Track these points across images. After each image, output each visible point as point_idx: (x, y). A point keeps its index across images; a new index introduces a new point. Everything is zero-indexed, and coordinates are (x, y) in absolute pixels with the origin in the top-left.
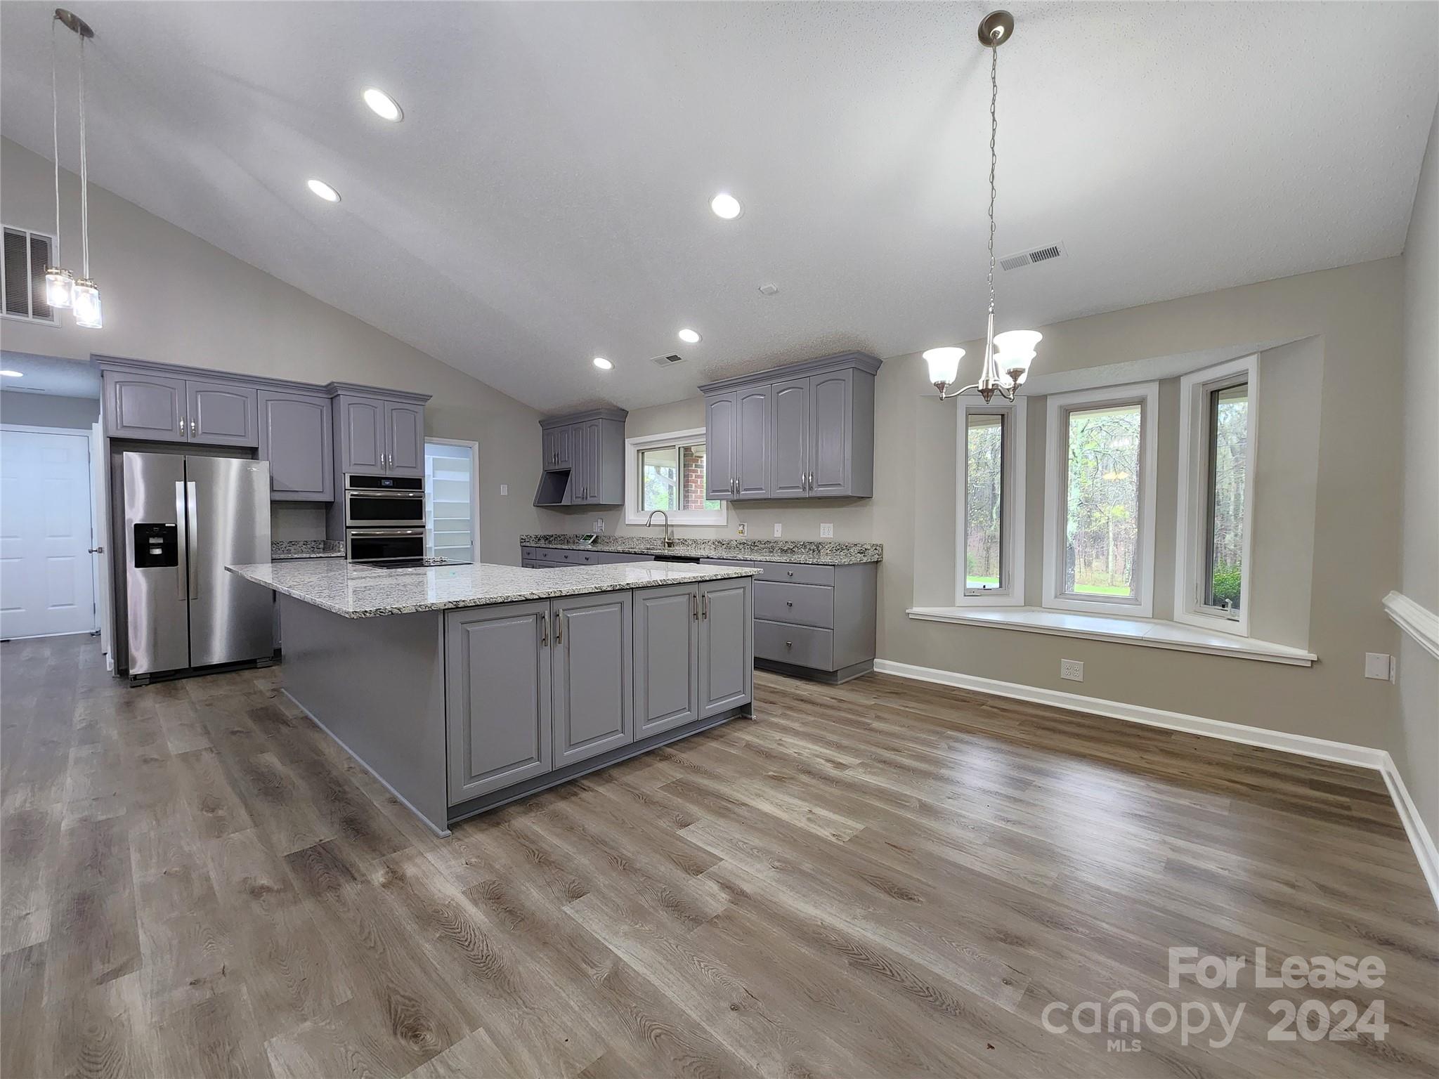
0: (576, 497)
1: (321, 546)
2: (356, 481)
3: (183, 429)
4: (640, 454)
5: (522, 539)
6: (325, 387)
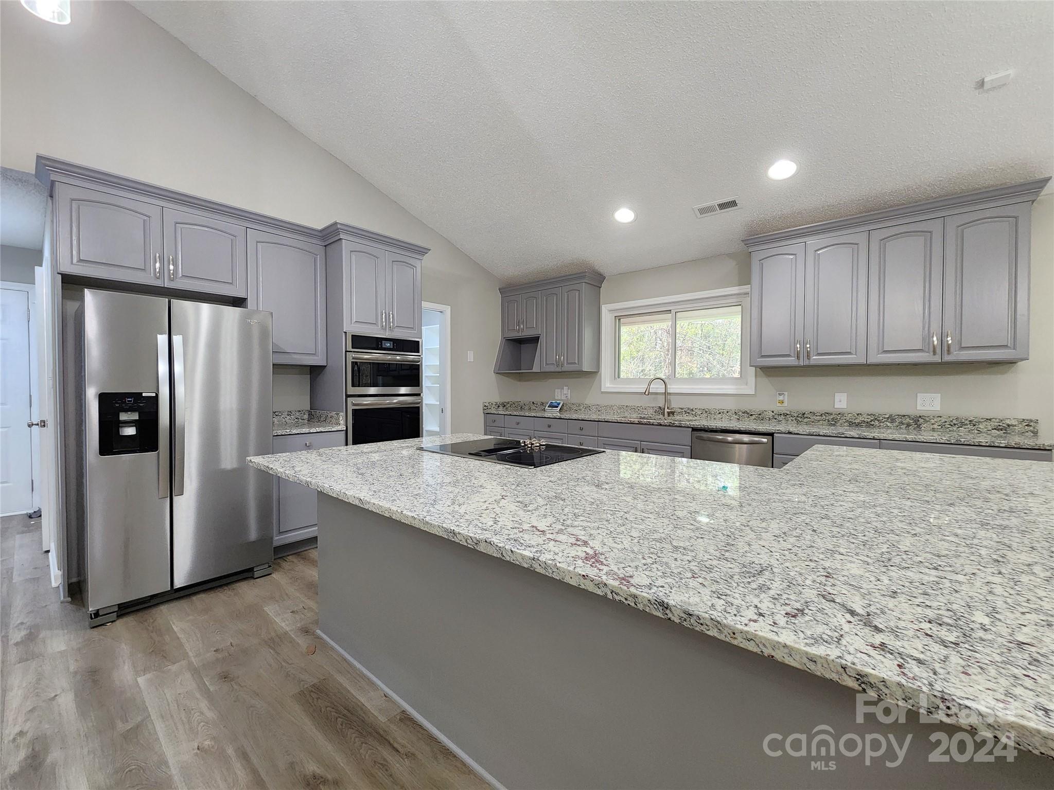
0: (547, 364)
1: (306, 416)
2: (360, 342)
3: (159, 272)
4: (618, 321)
5: (485, 406)
6: (321, 231)
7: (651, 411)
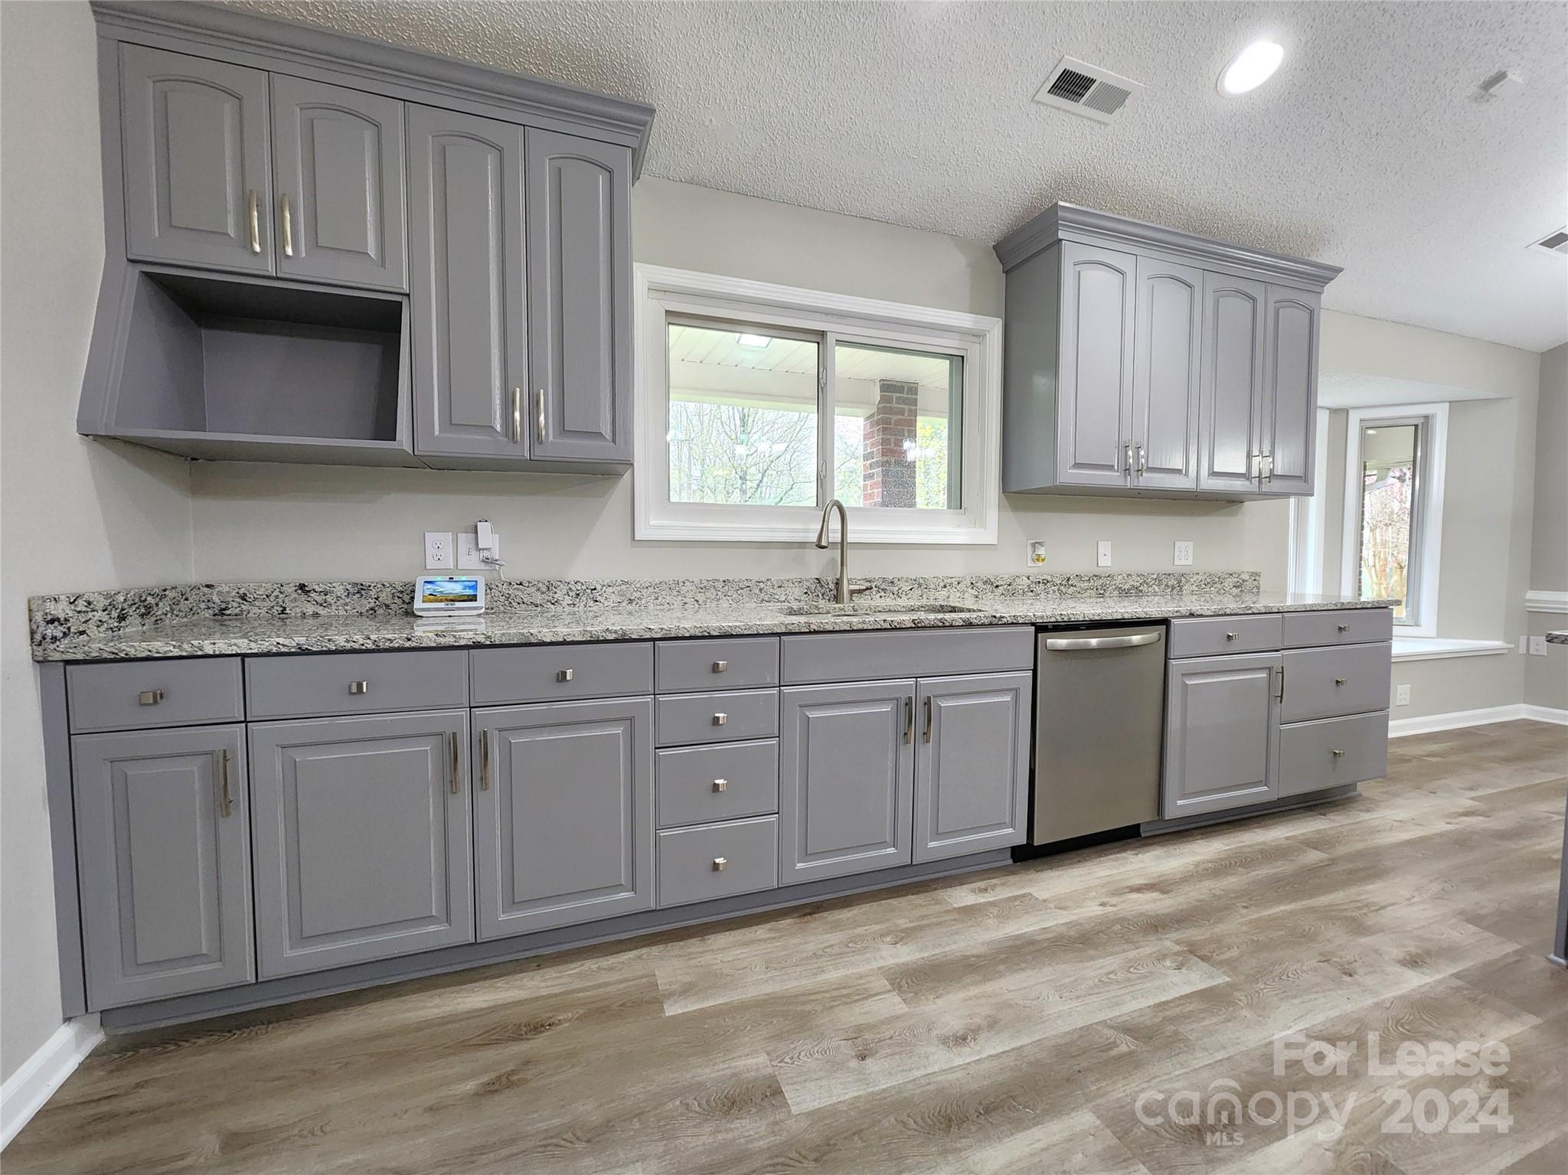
7: (797, 591)
